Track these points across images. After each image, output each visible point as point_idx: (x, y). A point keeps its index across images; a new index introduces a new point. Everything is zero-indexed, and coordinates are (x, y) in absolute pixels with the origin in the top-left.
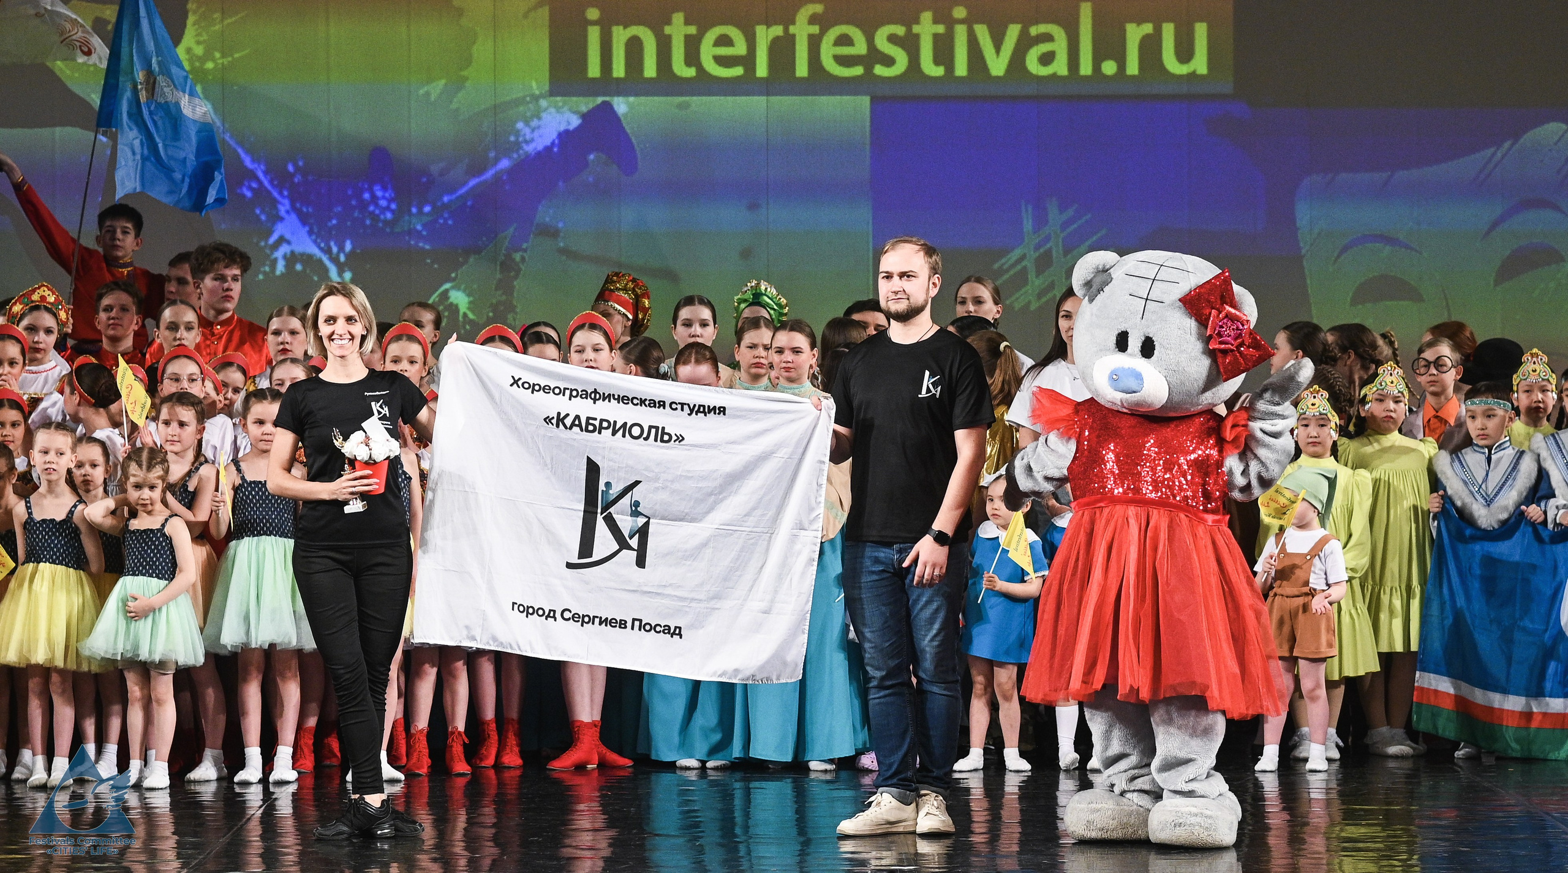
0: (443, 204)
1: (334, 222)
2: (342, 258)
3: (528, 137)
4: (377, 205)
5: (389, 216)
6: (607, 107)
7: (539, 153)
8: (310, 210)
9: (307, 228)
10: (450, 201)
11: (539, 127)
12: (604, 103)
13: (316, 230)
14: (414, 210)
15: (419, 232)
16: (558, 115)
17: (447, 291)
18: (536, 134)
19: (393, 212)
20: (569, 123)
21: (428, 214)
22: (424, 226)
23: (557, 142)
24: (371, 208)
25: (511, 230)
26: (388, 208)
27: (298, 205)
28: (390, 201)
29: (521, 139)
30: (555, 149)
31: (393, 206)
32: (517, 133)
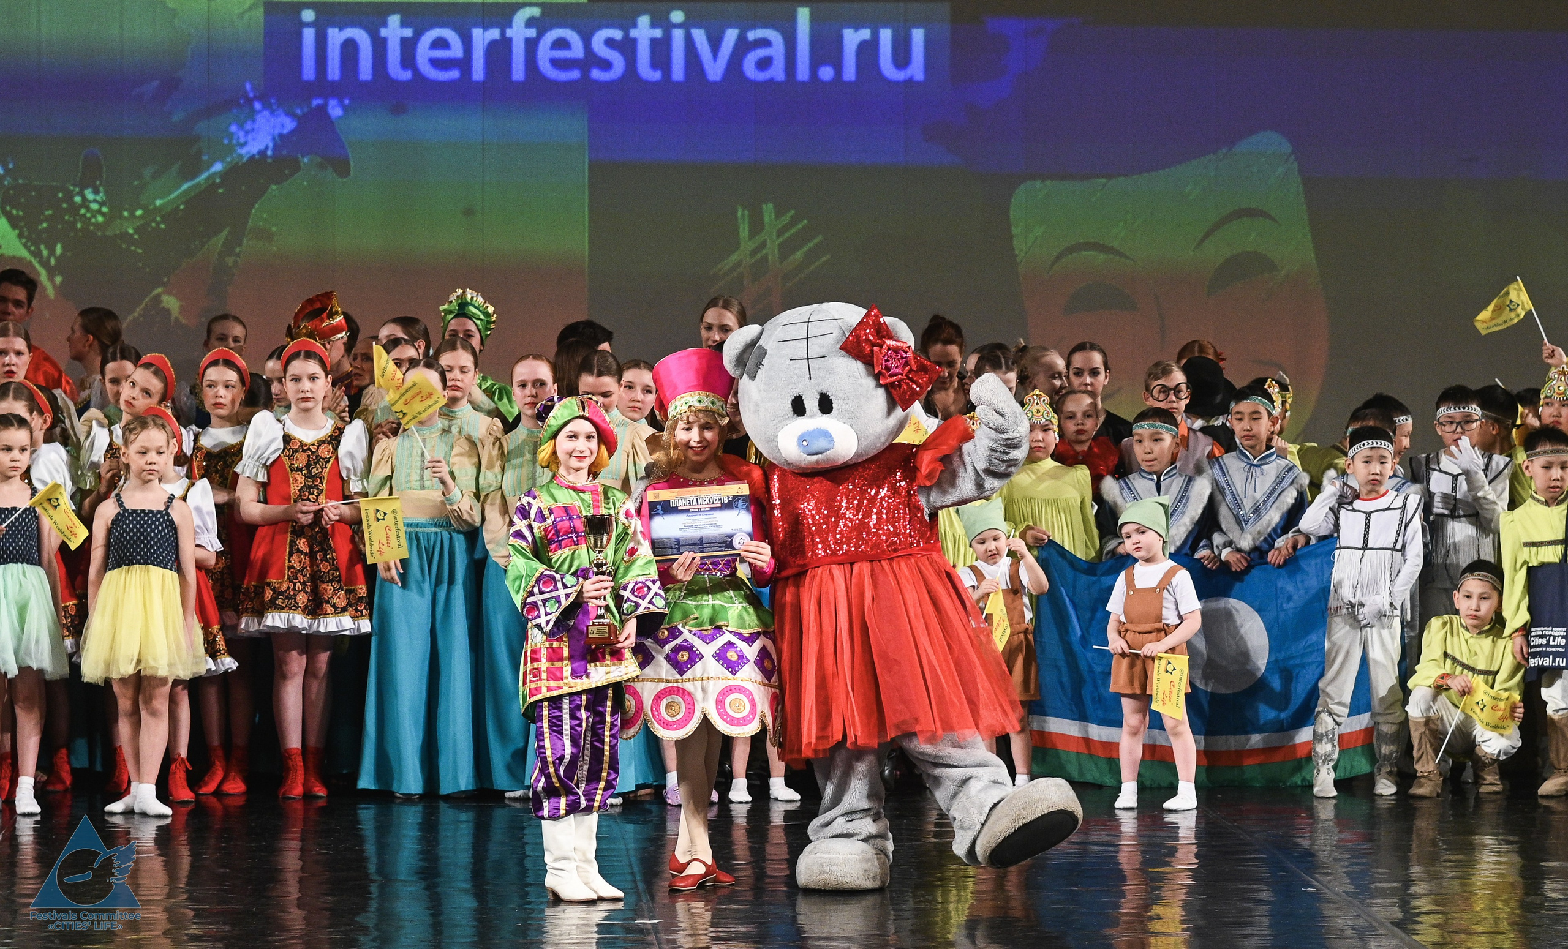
0: (156, 208)
1: (45, 225)
2: (53, 261)
3: (242, 140)
4: (88, 209)
5: (100, 219)
6: (322, 110)
7: (252, 157)
8: (21, 213)
9: (17, 231)
10: (163, 206)
11: (253, 130)
12: (319, 106)
13: (26, 234)
14: (126, 214)
15: (131, 235)
16: (272, 119)
17: (159, 296)
18: (250, 137)
19: (103, 214)
20: (283, 126)
21: (141, 217)
22: (137, 230)
23: (271, 145)
24: (83, 211)
25: (225, 233)
26: (99, 212)
27: (8, 208)
28: (102, 204)
29: (234, 142)
30: (269, 153)
31: (105, 209)
32: (230, 136)
